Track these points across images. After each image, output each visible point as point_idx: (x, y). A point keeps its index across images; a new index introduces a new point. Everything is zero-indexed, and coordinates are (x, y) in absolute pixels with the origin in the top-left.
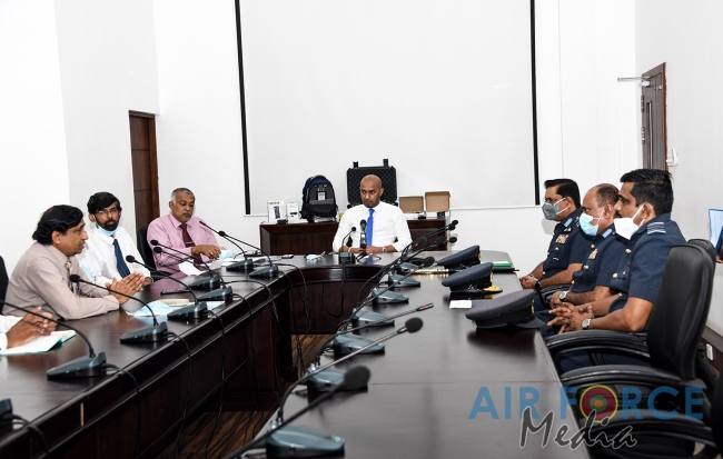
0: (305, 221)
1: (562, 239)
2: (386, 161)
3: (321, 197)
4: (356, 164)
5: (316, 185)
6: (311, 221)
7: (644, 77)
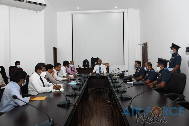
0: (84, 67)
1: (138, 71)
2: (98, 57)
3: (87, 63)
4: (93, 58)
5: (85, 61)
6: (85, 67)
7: (142, 44)
